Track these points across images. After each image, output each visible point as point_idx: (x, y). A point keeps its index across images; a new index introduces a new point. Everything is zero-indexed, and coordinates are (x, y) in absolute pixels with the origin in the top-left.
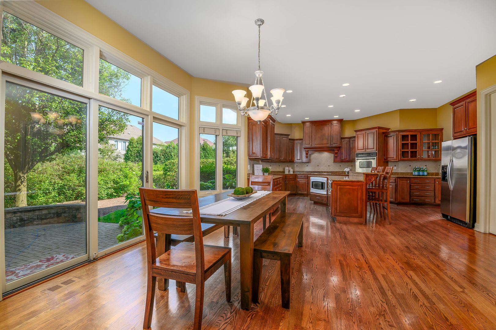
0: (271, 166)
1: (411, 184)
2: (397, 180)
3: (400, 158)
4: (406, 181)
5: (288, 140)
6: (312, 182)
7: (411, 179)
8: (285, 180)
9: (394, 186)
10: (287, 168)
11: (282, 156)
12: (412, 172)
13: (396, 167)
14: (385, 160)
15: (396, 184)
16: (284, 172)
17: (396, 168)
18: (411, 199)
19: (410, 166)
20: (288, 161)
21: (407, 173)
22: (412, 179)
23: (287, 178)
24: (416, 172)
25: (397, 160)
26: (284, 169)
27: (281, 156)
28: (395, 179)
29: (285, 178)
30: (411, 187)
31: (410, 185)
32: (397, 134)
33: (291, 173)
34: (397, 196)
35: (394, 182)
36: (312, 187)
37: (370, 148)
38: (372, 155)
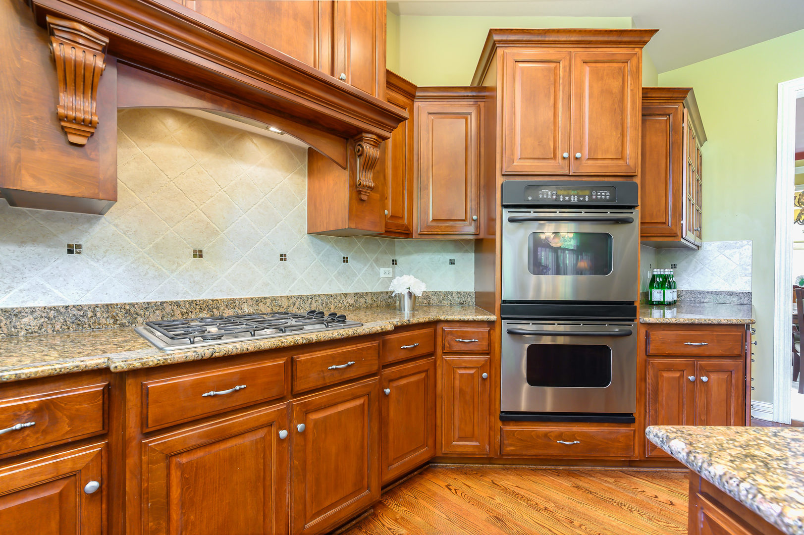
37: (600, 157)
38: (610, 195)
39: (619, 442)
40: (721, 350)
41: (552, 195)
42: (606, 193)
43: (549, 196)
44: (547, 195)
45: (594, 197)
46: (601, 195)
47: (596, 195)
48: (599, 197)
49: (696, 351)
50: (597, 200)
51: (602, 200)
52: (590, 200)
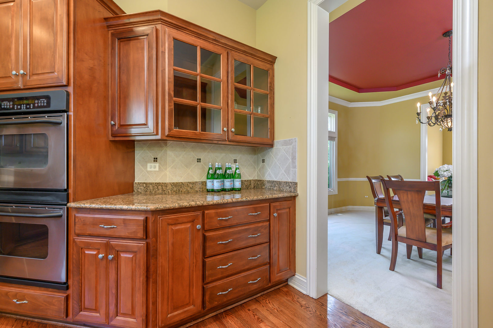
1: (207, 234)
2: (155, 222)
3: (170, 130)
4: (189, 225)
7: (206, 212)
9: (142, 257)
12: (204, 179)
13: (157, 165)
14: (113, 135)
15: (148, 245)
17: (160, 168)
18: (207, 298)
19: (199, 160)
21: (191, 186)
22: (212, 211)
24: (215, 181)
25: (157, 134)
28: (146, 220)
30: (208, 244)
31: (204, 237)
32: (157, 30)
34: (155, 303)
35: (140, 234)
37: (40, 72)
38: (47, 103)
39: (54, 305)
40: (128, 233)
41: (10, 105)
42: (44, 101)
43: (8, 106)
44: (7, 105)
45: (36, 105)
46: (41, 103)
47: (38, 103)
48: (40, 104)
49: (108, 233)
50: (38, 107)
51: (41, 107)
52: (34, 107)
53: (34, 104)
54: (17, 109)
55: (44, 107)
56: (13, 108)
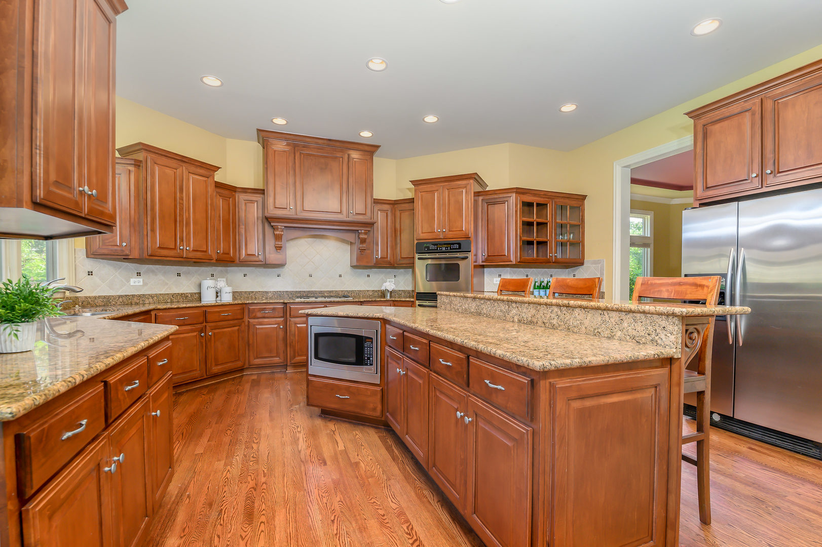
0: (139, 274)
3: (520, 258)
5: (211, 188)
6: (317, 336)
8: (199, 326)
10: (208, 283)
11: (189, 240)
14: (483, 261)
16: (199, 296)
19: (527, 276)
20: (215, 257)
23: (209, 318)
25: (513, 261)
26: (200, 286)
27: (182, 240)
29: (201, 319)
33: (227, 298)
36: (317, 357)
37: (454, 230)
38: (459, 247)
42: (457, 246)
50: (453, 249)
51: (455, 249)
52: (451, 249)
53: (450, 247)
54: (440, 250)
55: (457, 249)
56: (437, 249)
